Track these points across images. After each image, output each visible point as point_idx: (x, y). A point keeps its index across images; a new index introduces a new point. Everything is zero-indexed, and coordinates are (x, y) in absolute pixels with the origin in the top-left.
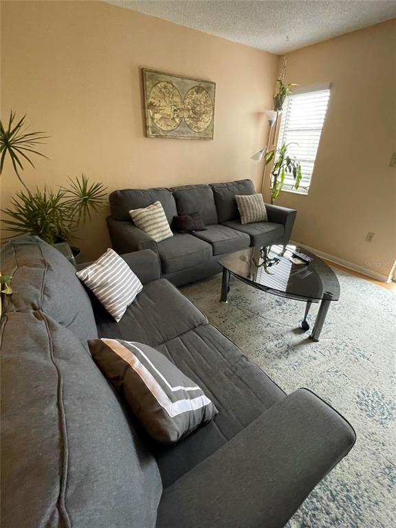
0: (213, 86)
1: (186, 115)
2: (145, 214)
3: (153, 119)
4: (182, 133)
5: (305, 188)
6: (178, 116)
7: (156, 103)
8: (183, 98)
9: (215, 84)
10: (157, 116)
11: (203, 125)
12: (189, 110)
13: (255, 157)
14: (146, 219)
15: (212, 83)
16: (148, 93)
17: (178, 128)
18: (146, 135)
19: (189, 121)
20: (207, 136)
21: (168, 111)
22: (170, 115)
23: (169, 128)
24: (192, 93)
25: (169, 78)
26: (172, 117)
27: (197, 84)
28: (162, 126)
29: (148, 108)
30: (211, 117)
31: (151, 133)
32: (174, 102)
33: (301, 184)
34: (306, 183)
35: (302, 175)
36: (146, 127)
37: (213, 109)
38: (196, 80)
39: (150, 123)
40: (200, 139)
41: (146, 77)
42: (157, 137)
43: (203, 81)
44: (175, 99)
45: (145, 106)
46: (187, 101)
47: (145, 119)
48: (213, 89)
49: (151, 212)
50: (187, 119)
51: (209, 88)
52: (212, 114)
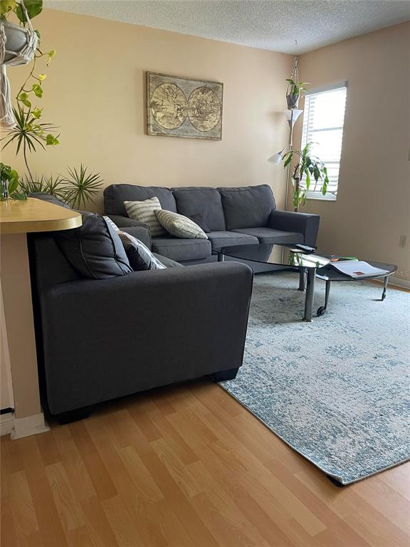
0: (221, 86)
1: (190, 114)
2: (140, 206)
3: (155, 117)
4: (186, 132)
5: (333, 193)
6: (181, 115)
7: (159, 102)
8: (187, 97)
9: (222, 84)
10: (159, 115)
11: (209, 124)
12: (193, 109)
13: (273, 160)
14: (141, 210)
15: (219, 83)
16: (151, 93)
17: (182, 127)
18: (147, 133)
19: (193, 120)
20: (215, 136)
21: (171, 109)
22: (173, 114)
23: (172, 127)
24: (198, 93)
25: (172, 80)
26: (175, 115)
27: (203, 84)
28: (164, 124)
29: (151, 107)
30: (218, 117)
31: (152, 131)
32: (178, 101)
33: (329, 188)
34: (333, 187)
35: (329, 179)
36: (147, 125)
37: (221, 109)
38: (201, 81)
39: (151, 121)
40: (207, 138)
41: (149, 79)
42: (158, 135)
43: (209, 82)
44: (178, 98)
45: (148, 105)
46: (191, 101)
47: (147, 117)
48: (221, 89)
49: (147, 205)
50: (190, 118)
51: (217, 88)
52: (219, 113)
